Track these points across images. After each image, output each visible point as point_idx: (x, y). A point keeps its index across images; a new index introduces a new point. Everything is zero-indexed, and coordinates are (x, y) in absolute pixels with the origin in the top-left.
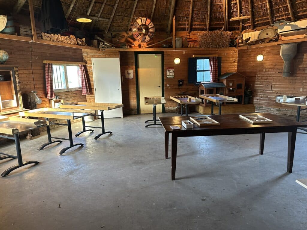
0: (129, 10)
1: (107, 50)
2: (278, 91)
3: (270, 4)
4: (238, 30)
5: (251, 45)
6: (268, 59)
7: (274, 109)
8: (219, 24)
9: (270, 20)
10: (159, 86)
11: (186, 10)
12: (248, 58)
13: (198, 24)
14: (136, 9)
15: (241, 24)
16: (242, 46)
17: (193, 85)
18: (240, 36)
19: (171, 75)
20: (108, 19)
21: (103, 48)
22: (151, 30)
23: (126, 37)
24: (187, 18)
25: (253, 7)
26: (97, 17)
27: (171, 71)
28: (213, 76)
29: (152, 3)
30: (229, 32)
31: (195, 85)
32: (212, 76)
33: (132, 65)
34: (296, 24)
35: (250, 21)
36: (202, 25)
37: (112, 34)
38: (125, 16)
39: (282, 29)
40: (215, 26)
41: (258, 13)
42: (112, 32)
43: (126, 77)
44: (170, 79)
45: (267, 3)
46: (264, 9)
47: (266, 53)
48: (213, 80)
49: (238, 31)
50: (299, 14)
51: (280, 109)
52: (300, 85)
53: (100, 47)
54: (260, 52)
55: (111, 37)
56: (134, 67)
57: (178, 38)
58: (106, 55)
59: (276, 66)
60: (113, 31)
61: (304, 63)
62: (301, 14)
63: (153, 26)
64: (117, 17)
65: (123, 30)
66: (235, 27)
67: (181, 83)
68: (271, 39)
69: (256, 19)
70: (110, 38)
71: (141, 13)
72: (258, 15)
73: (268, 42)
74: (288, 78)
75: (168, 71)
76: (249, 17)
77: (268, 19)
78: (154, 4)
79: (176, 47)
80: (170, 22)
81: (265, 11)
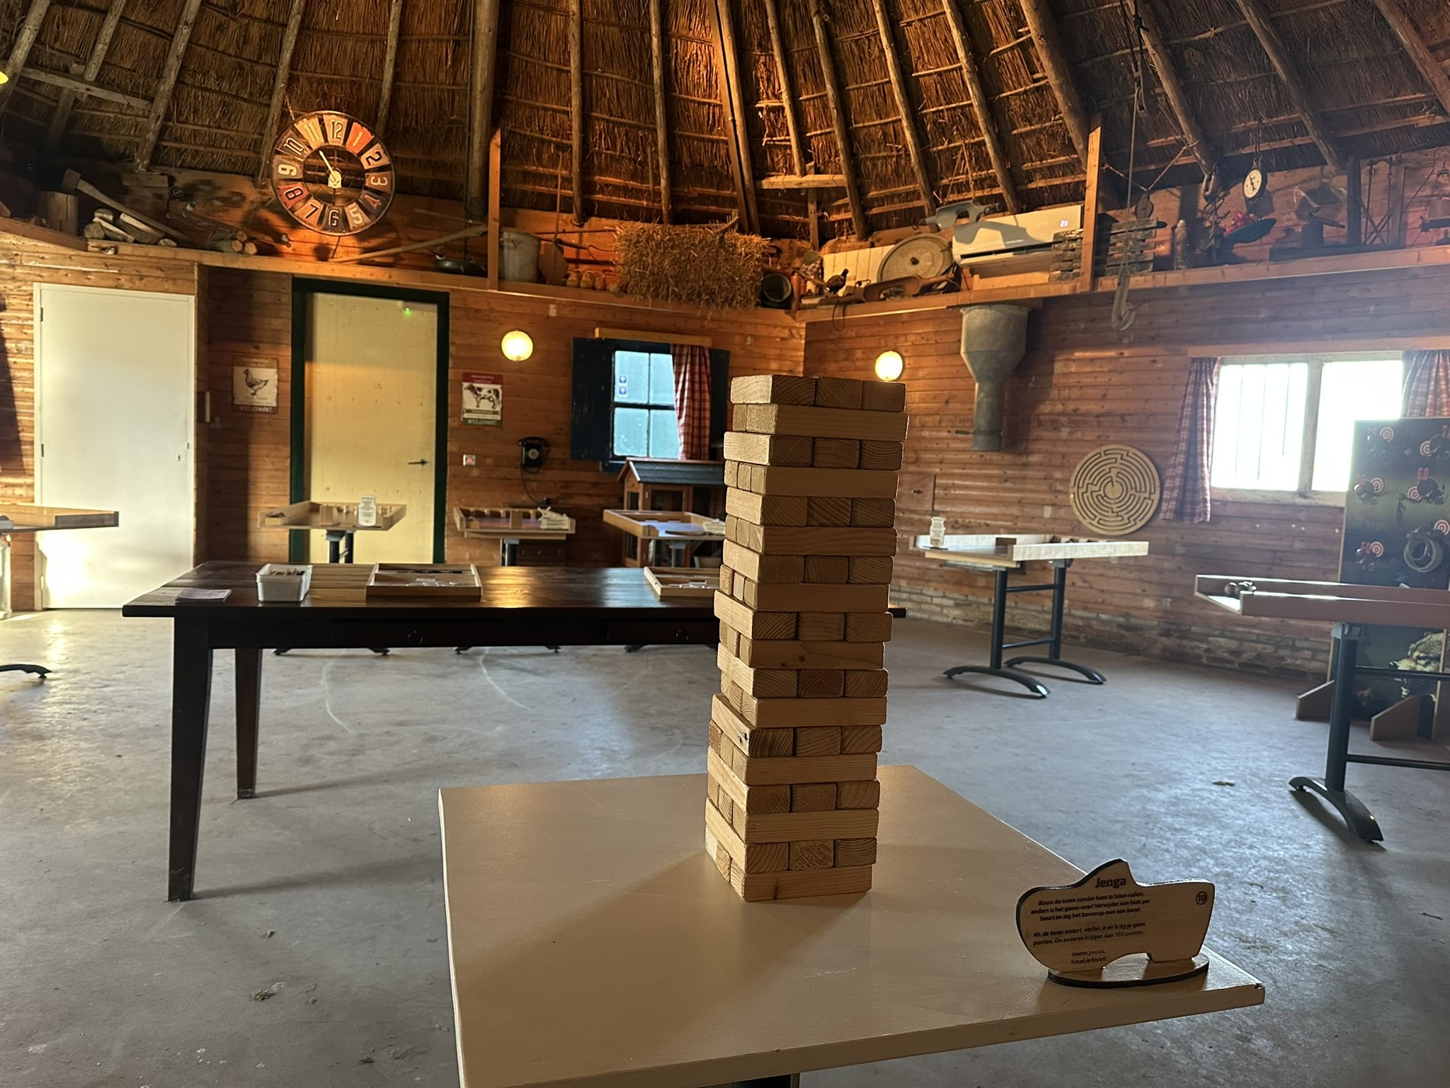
0: (258, 68)
1: (125, 249)
2: (962, 514)
3: (915, 125)
4: (805, 236)
5: (849, 303)
6: (921, 374)
7: (944, 597)
8: (717, 200)
9: (923, 202)
10: (423, 463)
11: (556, 111)
12: (842, 364)
13: (616, 187)
14: (292, 65)
15: (812, 207)
16: (814, 307)
17: (598, 471)
18: (809, 264)
19: (482, 412)
20: (144, 98)
21: (106, 238)
22: (373, 181)
23: (252, 202)
24: (559, 147)
25: (850, 136)
26: (80, 78)
27: (483, 393)
28: (686, 434)
29: (377, 52)
30: (756, 239)
31: (605, 469)
32: (682, 431)
33: (276, 343)
34: (1021, 225)
35: (847, 200)
36: (637, 193)
37: (172, 180)
38: (236, 97)
39: (969, 240)
40: (697, 207)
41: (875, 165)
42: (173, 172)
43: (236, 402)
44: (479, 429)
45: (905, 123)
46: (898, 150)
47: (913, 344)
48: (686, 452)
49: (805, 244)
50: (1033, 186)
51: (970, 598)
52: (1044, 492)
53: (91, 231)
54: (891, 342)
55: (166, 193)
56: (286, 353)
57: (513, 236)
58: (120, 274)
59: (951, 405)
60: (182, 166)
61: (1054, 393)
62: (1039, 183)
63: (385, 161)
64: (196, 98)
65: (237, 169)
66: (788, 222)
67: (533, 454)
68: (926, 282)
69: (873, 194)
70: (159, 196)
71: (324, 94)
72: (877, 176)
73: (915, 296)
74: (996, 457)
75: (471, 388)
76: (841, 179)
77: (914, 195)
78: (390, 56)
79: (501, 277)
80: (476, 158)
81: (899, 156)
